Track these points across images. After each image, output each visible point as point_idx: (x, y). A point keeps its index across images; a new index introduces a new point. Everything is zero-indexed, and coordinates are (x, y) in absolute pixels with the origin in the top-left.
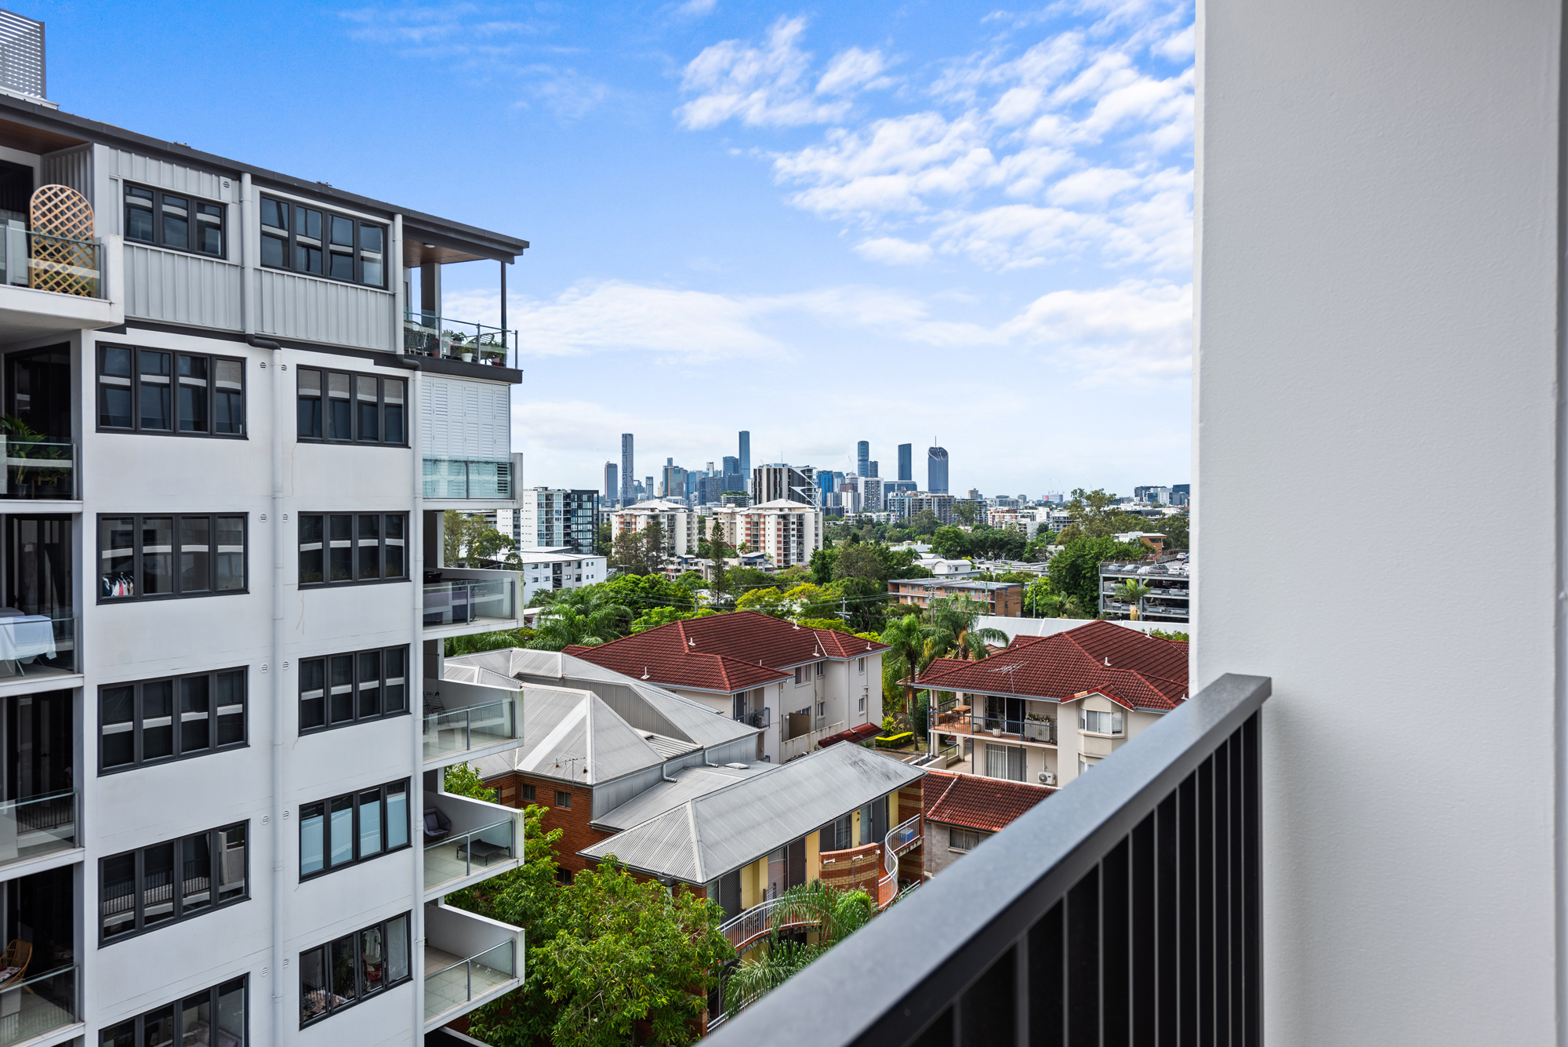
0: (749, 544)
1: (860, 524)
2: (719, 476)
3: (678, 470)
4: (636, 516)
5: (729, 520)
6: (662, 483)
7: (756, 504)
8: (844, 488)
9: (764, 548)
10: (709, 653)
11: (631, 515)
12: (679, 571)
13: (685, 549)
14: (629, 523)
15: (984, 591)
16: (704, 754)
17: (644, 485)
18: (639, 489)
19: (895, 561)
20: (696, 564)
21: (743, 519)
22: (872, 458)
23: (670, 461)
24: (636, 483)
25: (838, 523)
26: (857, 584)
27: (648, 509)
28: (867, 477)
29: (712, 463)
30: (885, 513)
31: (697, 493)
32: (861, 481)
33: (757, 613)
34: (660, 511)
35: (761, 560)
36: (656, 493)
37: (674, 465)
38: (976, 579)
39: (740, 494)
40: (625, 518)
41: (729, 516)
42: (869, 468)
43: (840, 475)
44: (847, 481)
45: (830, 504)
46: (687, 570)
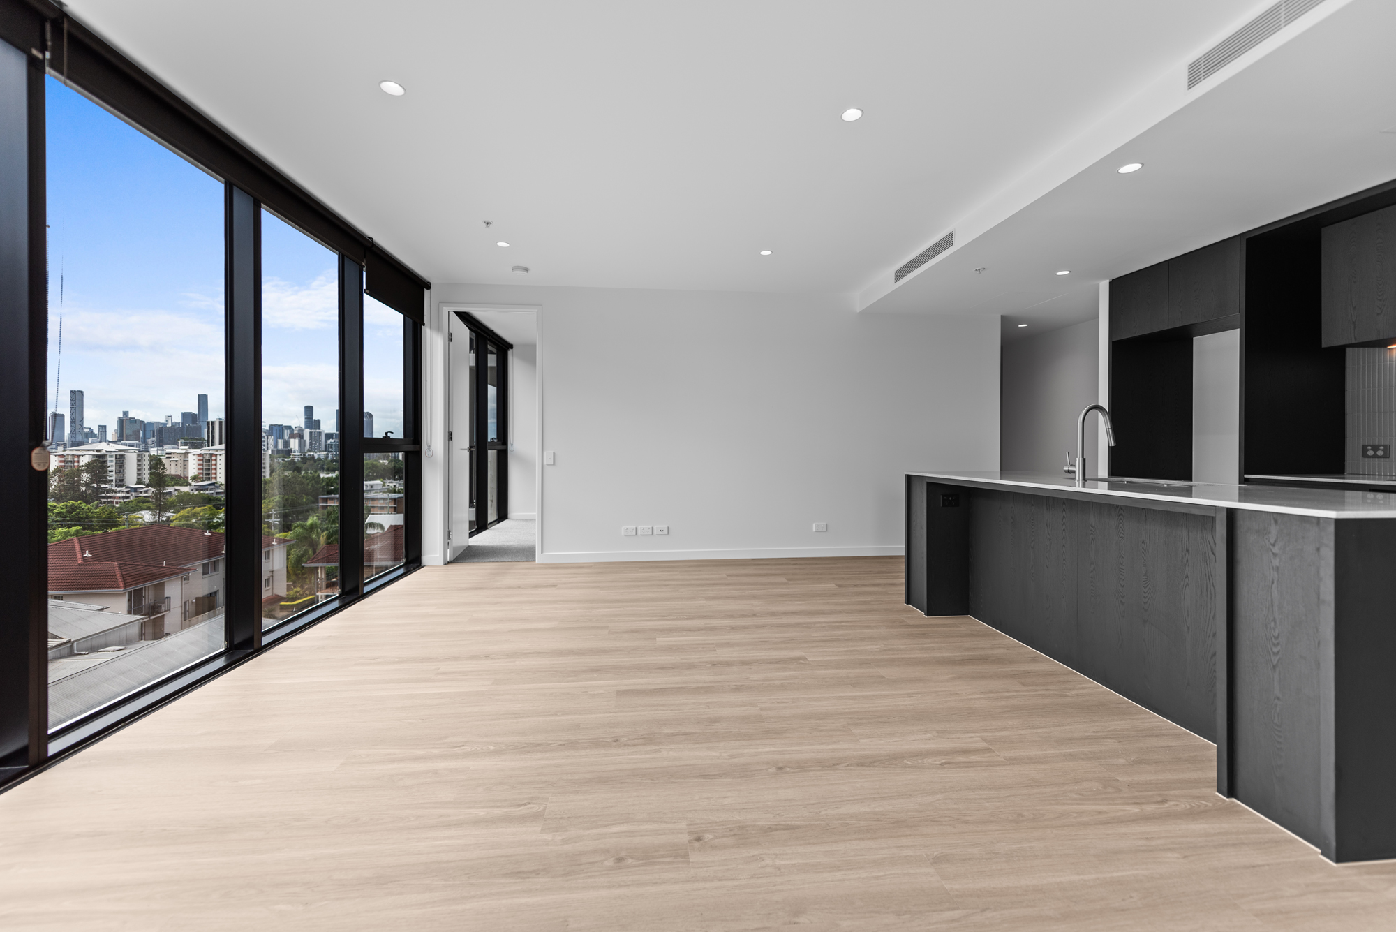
0: (201, 476)
1: (304, 460)
2: (177, 426)
3: (134, 421)
4: (79, 456)
5: (182, 458)
6: (116, 431)
7: (209, 446)
8: (292, 436)
9: (216, 478)
10: (107, 561)
11: (73, 455)
12: (128, 498)
13: (135, 480)
14: (71, 461)
15: (387, 499)
16: (72, 646)
17: (96, 431)
18: (91, 434)
19: (324, 484)
20: (146, 492)
21: (195, 457)
22: (315, 417)
23: (126, 414)
24: (86, 430)
25: (286, 460)
26: (287, 500)
27: (93, 450)
28: (310, 429)
29: (171, 416)
30: (325, 453)
31: (154, 439)
32: (307, 433)
33: (191, 526)
34: (107, 452)
35: (213, 487)
36: (109, 437)
37: (130, 416)
38: (384, 492)
39: (197, 439)
40: (66, 457)
41: (183, 456)
42: (312, 423)
43: (289, 427)
44: (295, 432)
45: (280, 446)
46: (136, 497)
